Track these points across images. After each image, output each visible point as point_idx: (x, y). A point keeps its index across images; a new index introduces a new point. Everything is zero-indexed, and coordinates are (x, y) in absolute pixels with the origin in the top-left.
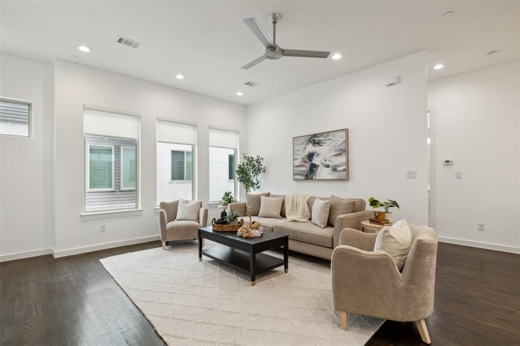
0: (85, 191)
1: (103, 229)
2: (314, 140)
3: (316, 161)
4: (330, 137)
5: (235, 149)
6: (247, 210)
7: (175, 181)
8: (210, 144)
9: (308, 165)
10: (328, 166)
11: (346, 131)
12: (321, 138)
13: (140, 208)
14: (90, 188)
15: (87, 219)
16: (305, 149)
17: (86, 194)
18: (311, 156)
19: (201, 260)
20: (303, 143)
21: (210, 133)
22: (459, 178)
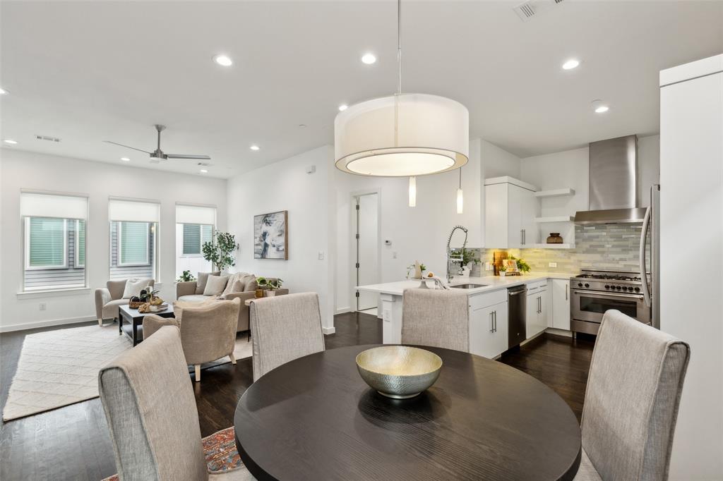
0: (23, 269)
1: (43, 308)
2: (266, 219)
3: (268, 241)
4: (275, 218)
5: (213, 225)
6: (197, 289)
7: (188, 255)
8: (177, 221)
9: (263, 243)
10: (274, 246)
11: (286, 213)
12: (271, 219)
13: (88, 287)
14: (30, 265)
15: (22, 298)
16: (261, 228)
17: (26, 273)
18: (265, 235)
19: (121, 334)
20: (260, 223)
21: (177, 209)
22: (395, 257)
